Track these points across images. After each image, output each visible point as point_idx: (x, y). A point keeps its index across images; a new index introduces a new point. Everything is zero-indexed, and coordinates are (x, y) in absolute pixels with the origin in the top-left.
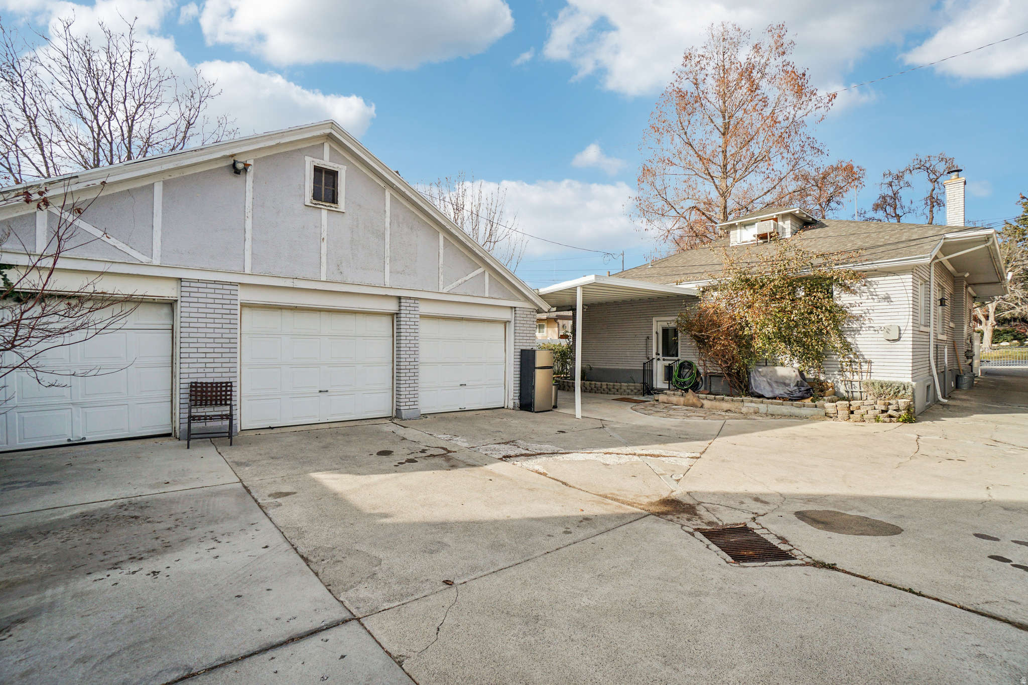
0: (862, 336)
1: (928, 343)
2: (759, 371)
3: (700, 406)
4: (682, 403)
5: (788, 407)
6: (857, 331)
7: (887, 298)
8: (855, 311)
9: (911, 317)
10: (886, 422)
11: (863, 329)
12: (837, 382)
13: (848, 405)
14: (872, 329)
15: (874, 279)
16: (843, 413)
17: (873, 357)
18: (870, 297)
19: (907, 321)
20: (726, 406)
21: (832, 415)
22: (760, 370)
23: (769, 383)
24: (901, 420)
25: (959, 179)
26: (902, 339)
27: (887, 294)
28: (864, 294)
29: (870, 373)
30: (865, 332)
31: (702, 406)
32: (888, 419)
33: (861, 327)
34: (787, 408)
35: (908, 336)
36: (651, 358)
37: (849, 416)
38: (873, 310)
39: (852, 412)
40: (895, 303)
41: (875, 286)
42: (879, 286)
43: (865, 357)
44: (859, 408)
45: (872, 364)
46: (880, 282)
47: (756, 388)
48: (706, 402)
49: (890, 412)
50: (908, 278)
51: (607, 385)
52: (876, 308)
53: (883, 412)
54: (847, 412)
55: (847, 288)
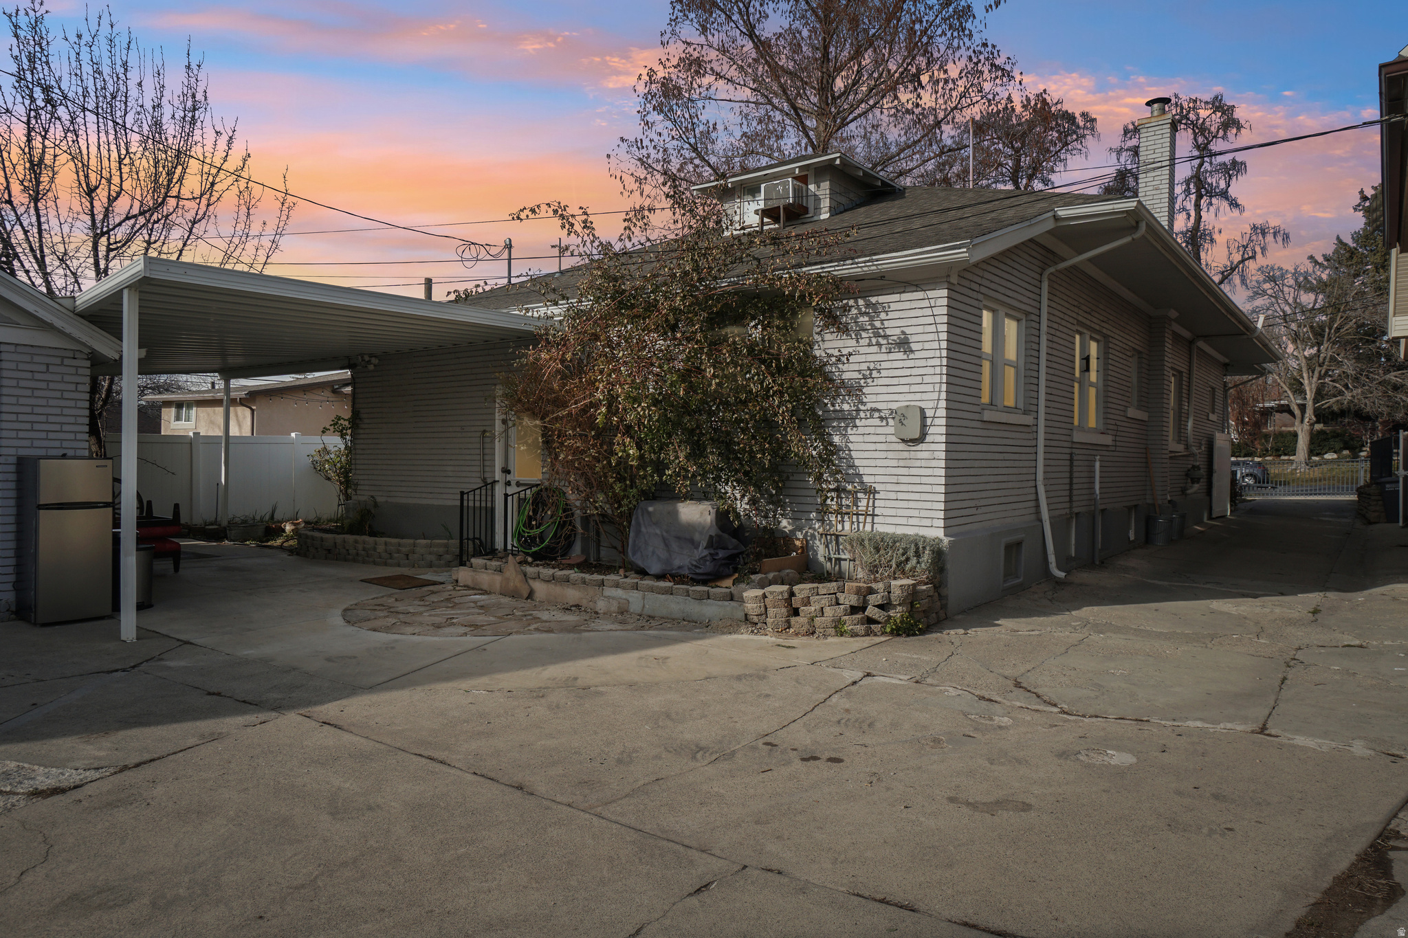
0: (861, 430)
1: (1033, 450)
2: (649, 513)
3: (526, 595)
4: (498, 586)
5: (680, 599)
6: (850, 419)
7: (903, 344)
8: (849, 373)
9: (944, 387)
10: (857, 635)
11: (862, 415)
12: (813, 536)
13: (786, 596)
14: (876, 415)
15: (881, 299)
16: (777, 613)
17: (878, 479)
18: (874, 341)
19: (935, 396)
20: (572, 594)
21: (756, 619)
22: (651, 509)
23: (664, 539)
24: (888, 630)
25: (1163, 118)
26: (928, 439)
27: (903, 333)
28: (864, 334)
29: (873, 515)
30: (864, 422)
31: (531, 595)
32: (860, 628)
33: (858, 410)
34: (678, 603)
35: (938, 431)
36: (489, 481)
37: (788, 622)
38: (879, 371)
39: (796, 612)
40: (918, 355)
41: (883, 316)
42: (891, 315)
43: (866, 479)
44: (807, 602)
45: (877, 496)
46: (893, 307)
47: (634, 554)
48: (538, 586)
49: (871, 611)
50: (940, 295)
51: (386, 544)
52: (884, 365)
53: (854, 610)
54: (784, 610)
55: (833, 320)
